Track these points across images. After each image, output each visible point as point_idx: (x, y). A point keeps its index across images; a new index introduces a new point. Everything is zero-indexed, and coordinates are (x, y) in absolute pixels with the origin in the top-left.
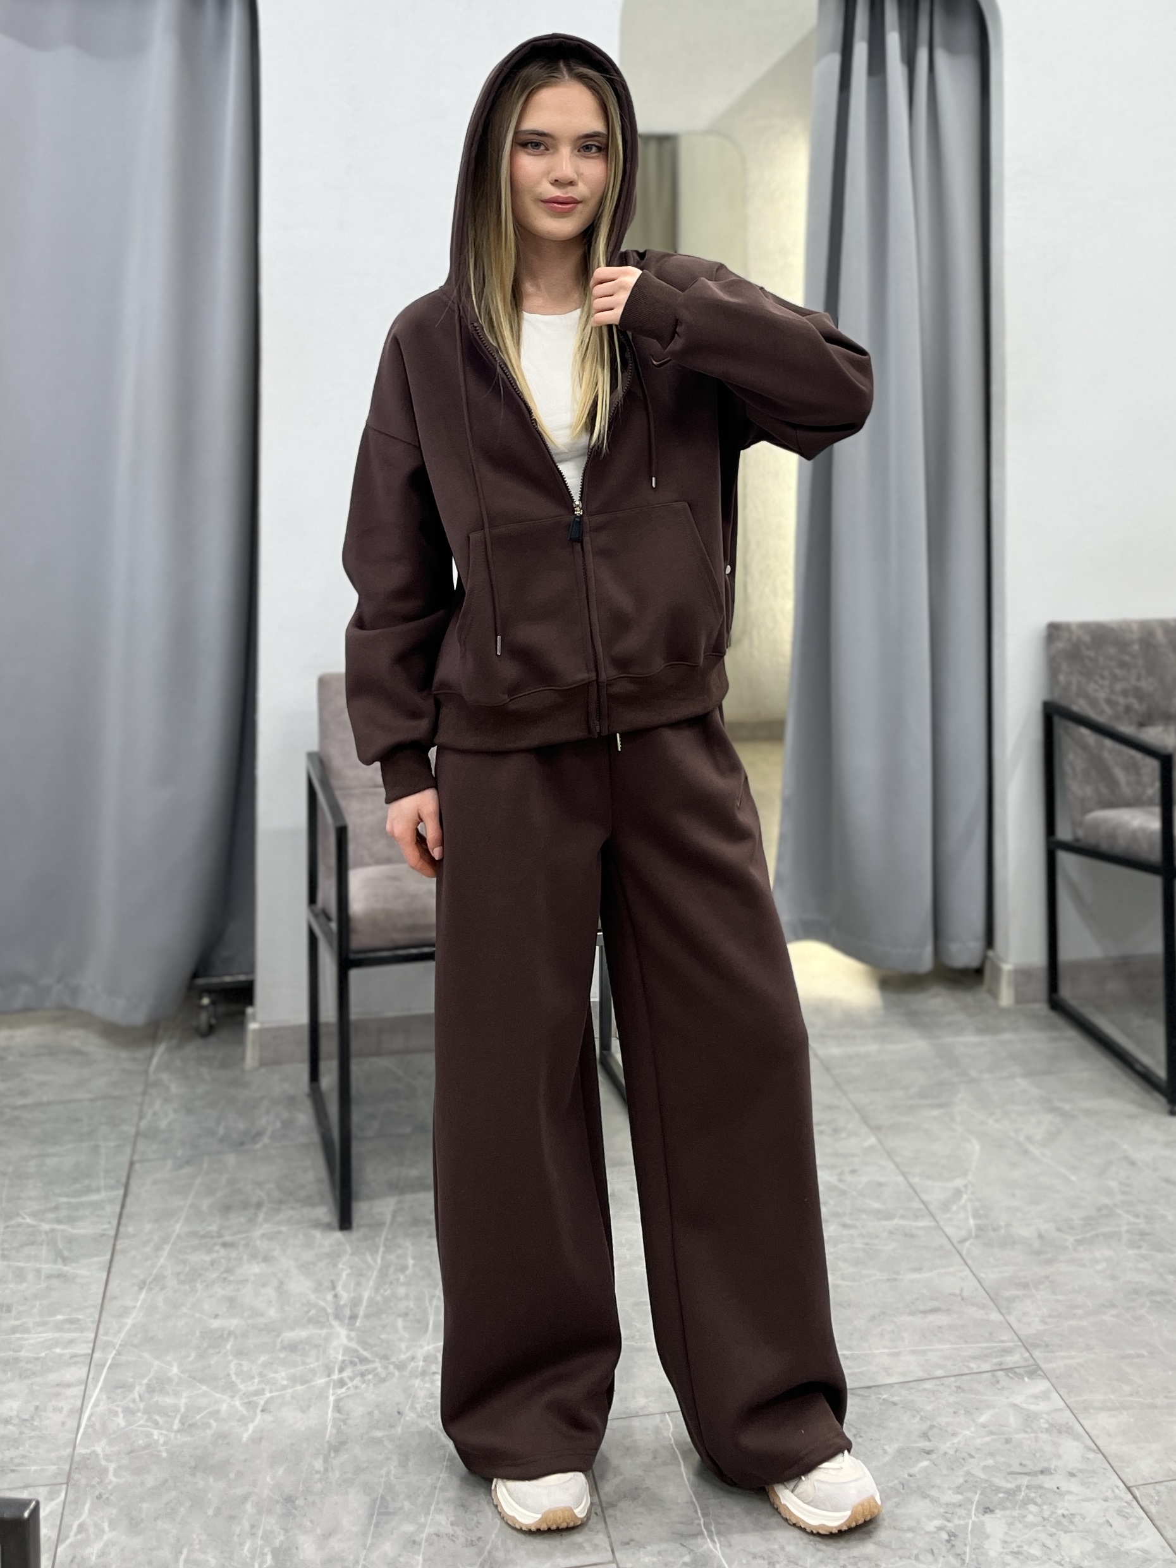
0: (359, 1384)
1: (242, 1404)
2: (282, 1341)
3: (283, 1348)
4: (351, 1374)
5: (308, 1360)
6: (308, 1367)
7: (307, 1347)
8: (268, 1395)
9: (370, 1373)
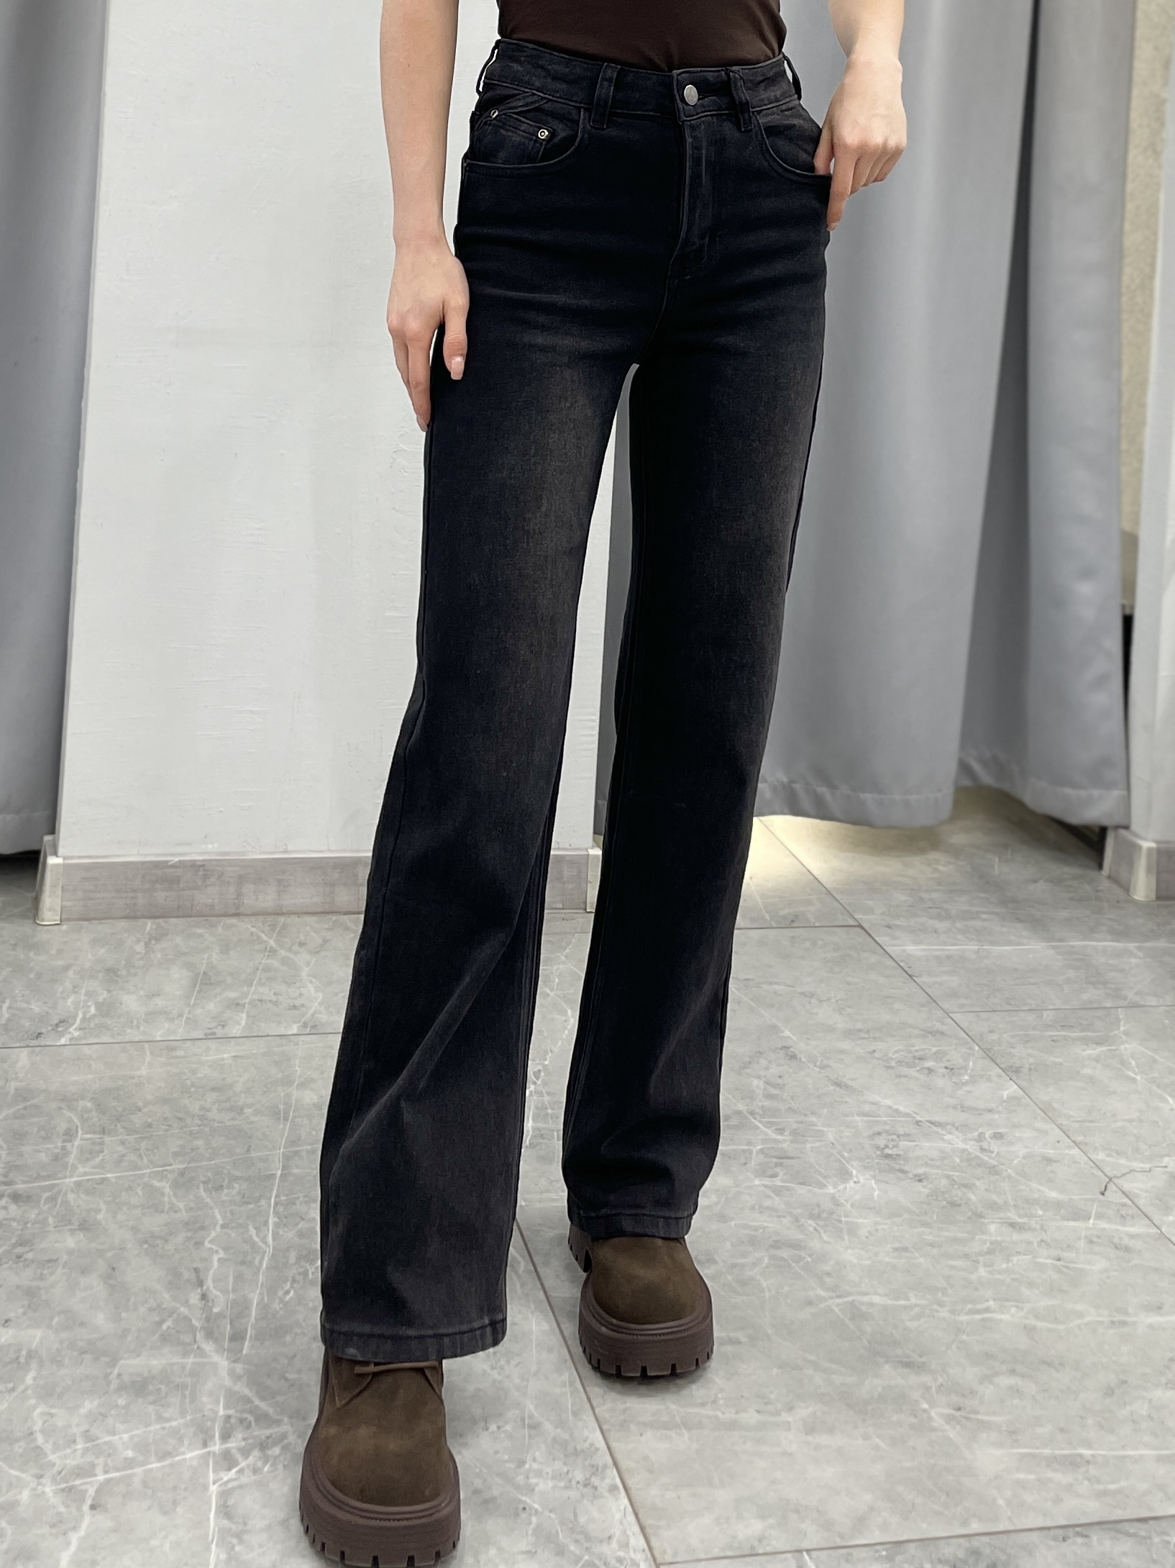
0: (260, 1464)
1: (56, 1493)
2: (119, 1375)
3: (122, 1388)
4: (243, 1443)
5: (167, 1414)
6: (167, 1425)
7: (163, 1387)
8: (101, 1478)
9: (275, 1444)
